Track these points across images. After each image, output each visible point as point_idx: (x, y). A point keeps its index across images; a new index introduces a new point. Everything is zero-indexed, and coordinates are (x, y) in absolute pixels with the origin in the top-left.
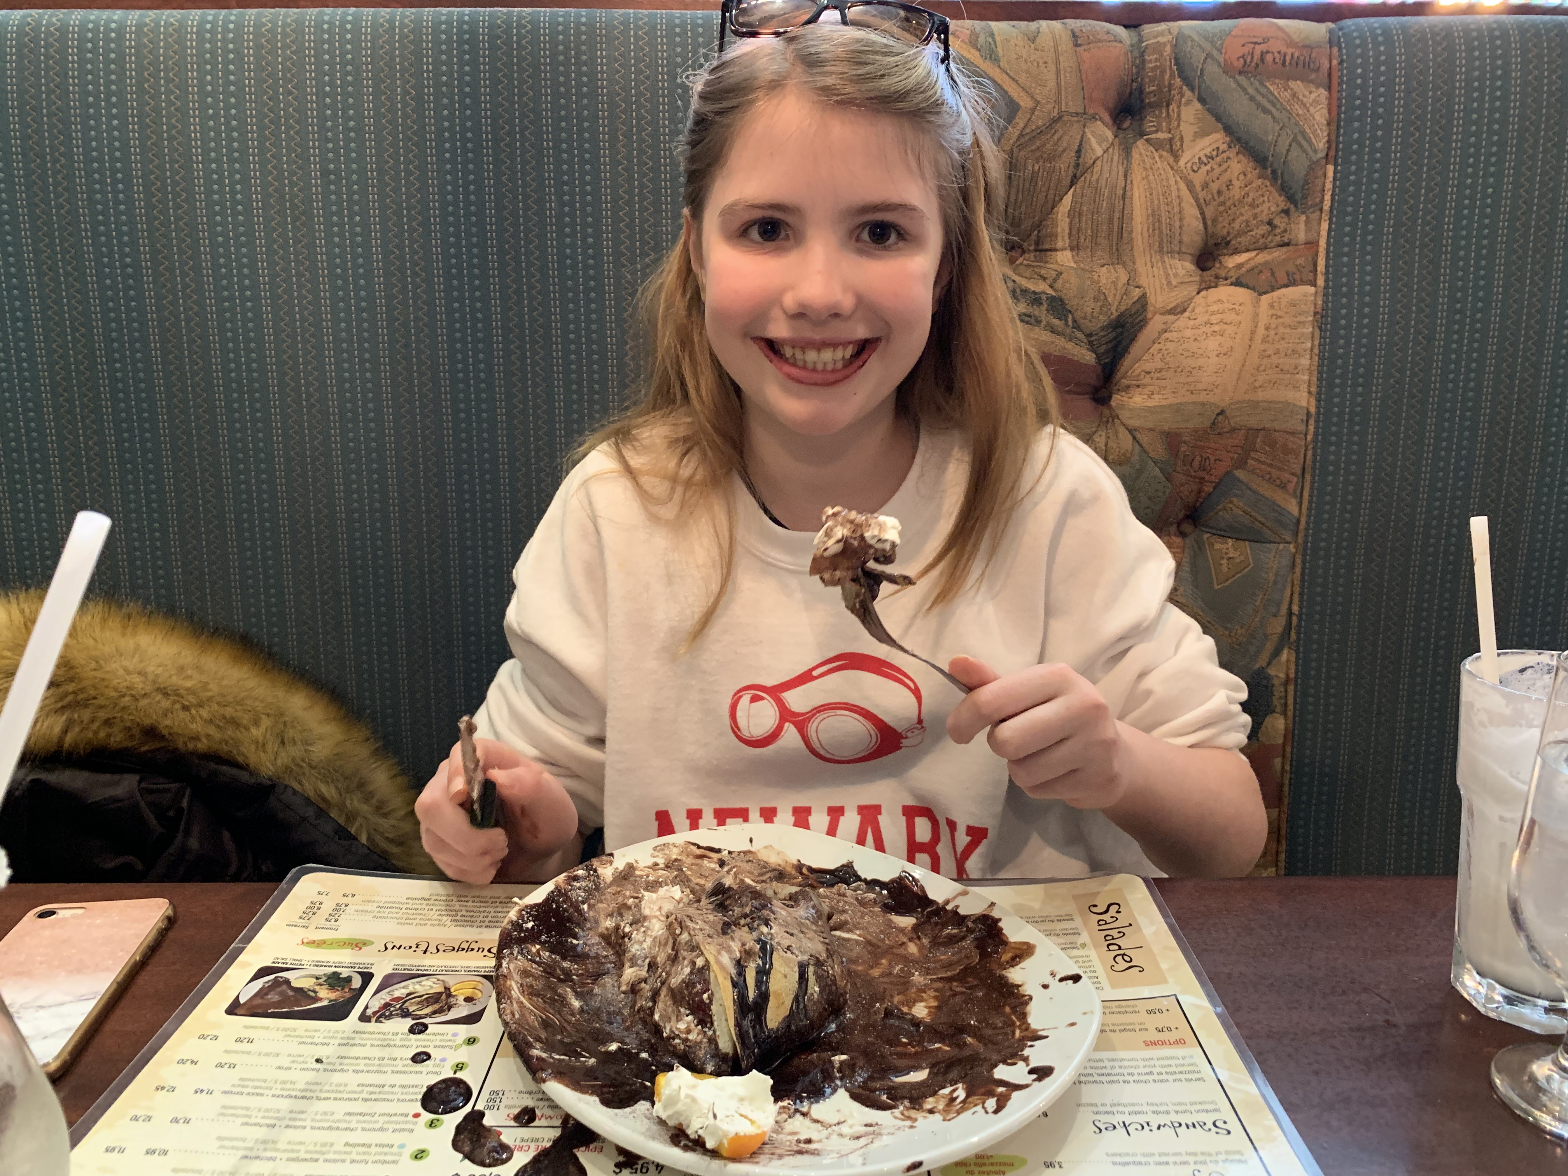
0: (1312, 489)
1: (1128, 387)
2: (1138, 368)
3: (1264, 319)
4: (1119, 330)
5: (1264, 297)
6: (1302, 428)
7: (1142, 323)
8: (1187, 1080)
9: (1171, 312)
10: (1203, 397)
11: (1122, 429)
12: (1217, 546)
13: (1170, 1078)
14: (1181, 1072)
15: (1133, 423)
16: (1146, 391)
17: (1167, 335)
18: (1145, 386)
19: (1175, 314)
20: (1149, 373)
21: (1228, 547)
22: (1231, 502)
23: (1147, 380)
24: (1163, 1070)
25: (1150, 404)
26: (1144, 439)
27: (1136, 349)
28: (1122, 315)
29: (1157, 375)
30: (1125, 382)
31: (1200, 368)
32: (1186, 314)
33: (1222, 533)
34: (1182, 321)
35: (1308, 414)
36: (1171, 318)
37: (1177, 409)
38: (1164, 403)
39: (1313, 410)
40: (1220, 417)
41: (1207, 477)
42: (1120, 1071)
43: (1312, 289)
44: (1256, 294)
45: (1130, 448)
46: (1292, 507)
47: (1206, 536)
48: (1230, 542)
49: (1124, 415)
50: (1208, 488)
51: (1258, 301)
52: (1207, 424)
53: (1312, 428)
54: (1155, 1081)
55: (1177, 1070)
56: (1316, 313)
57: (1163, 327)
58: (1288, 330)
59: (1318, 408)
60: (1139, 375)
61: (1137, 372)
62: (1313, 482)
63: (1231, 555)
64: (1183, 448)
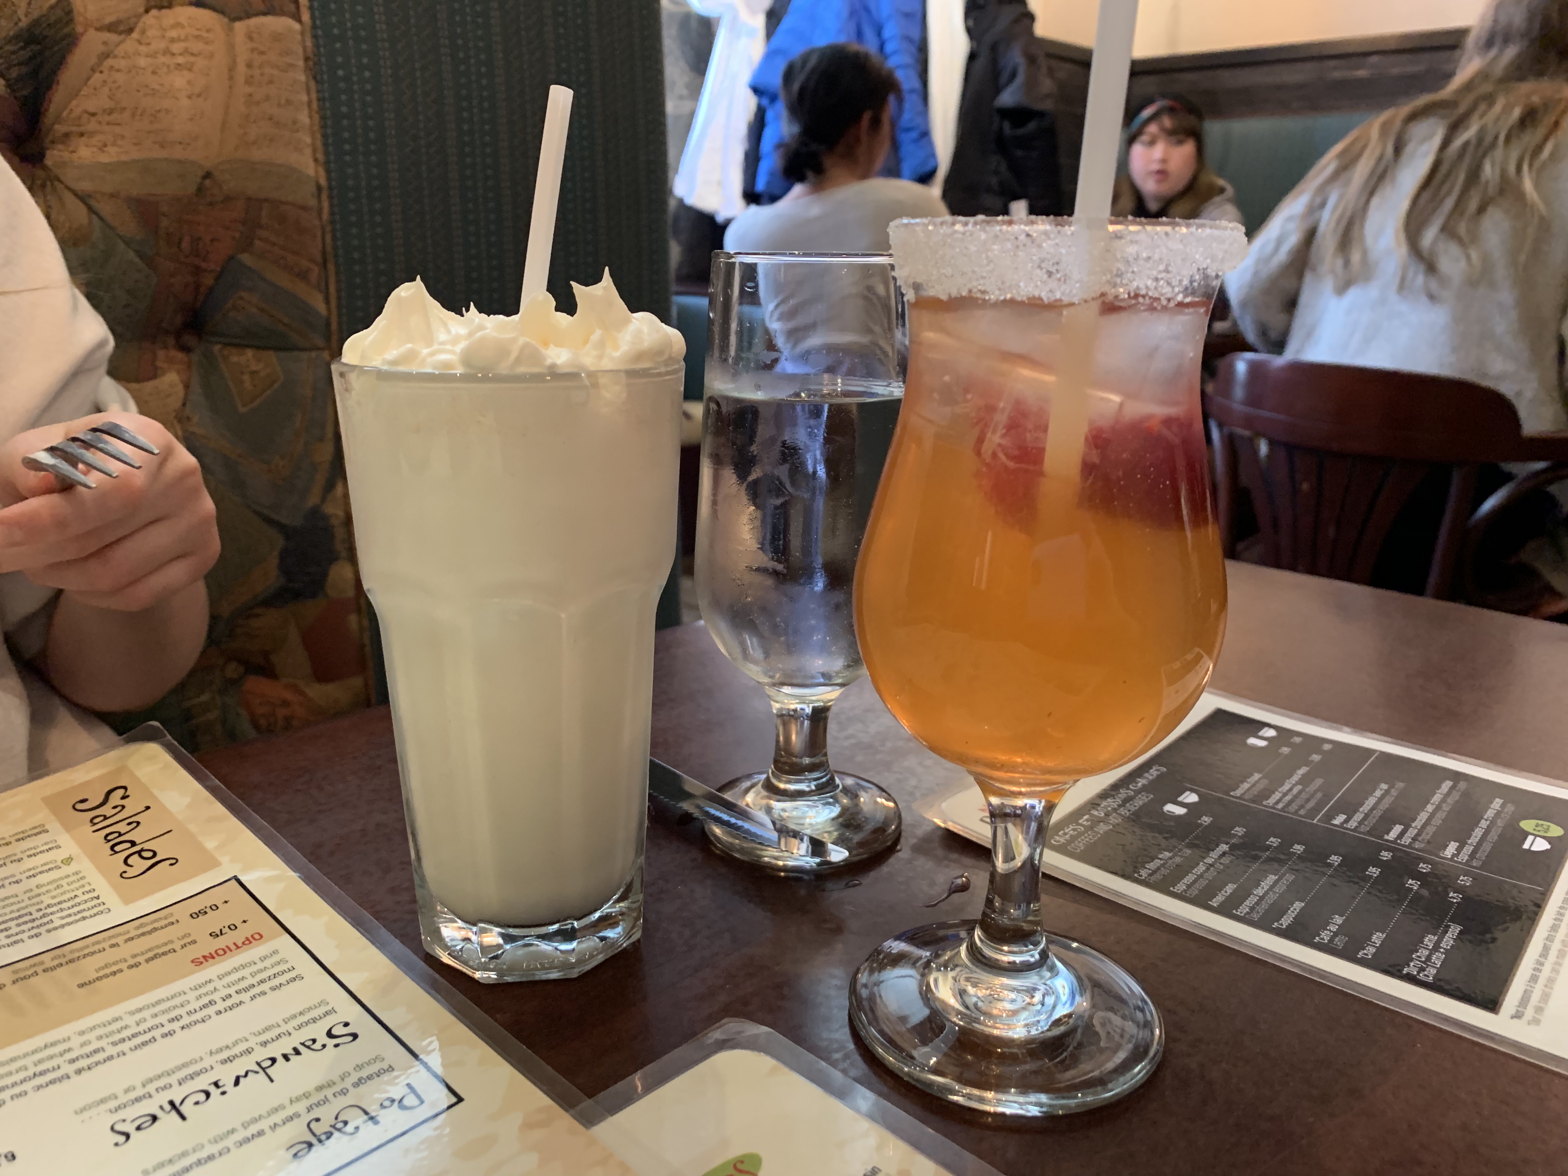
0: (338, 281)
1: (67, 135)
2: (78, 106)
3: (243, 56)
4: (36, 48)
5: (238, 25)
6: (313, 202)
7: (71, 41)
8: (273, 989)
9: (112, 28)
10: (178, 153)
11: (69, 198)
12: (235, 359)
13: (245, 997)
14: (262, 982)
15: (85, 186)
16: (95, 140)
17: (110, 62)
18: (92, 134)
19: (120, 33)
20: (93, 115)
21: (248, 357)
22: (241, 298)
23: (92, 126)
24: (232, 991)
25: (104, 159)
26: (106, 208)
27: (68, 77)
28: (36, 23)
29: (107, 118)
30: (60, 129)
31: (167, 111)
32: (135, 35)
33: (238, 341)
34: (129, 44)
35: (319, 188)
36: (112, 37)
37: (145, 167)
38: (124, 158)
39: (323, 182)
40: (207, 182)
41: (204, 265)
42: (157, 1021)
43: (297, 26)
44: (226, 20)
45: (85, 221)
46: (318, 304)
47: (217, 348)
48: (250, 353)
49: (69, 176)
50: (208, 280)
51: (231, 29)
52: (192, 189)
53: (326, 204)
54: (219, 1013)
55: (254, 981)
56: (307, 59)
57: (102, 48)
58: (275, 72)
59: (329, 179)
60: (80, 118)
61: (77, 112)
62: (337, 273)
63: (254, 368)
64: (164, 223)
